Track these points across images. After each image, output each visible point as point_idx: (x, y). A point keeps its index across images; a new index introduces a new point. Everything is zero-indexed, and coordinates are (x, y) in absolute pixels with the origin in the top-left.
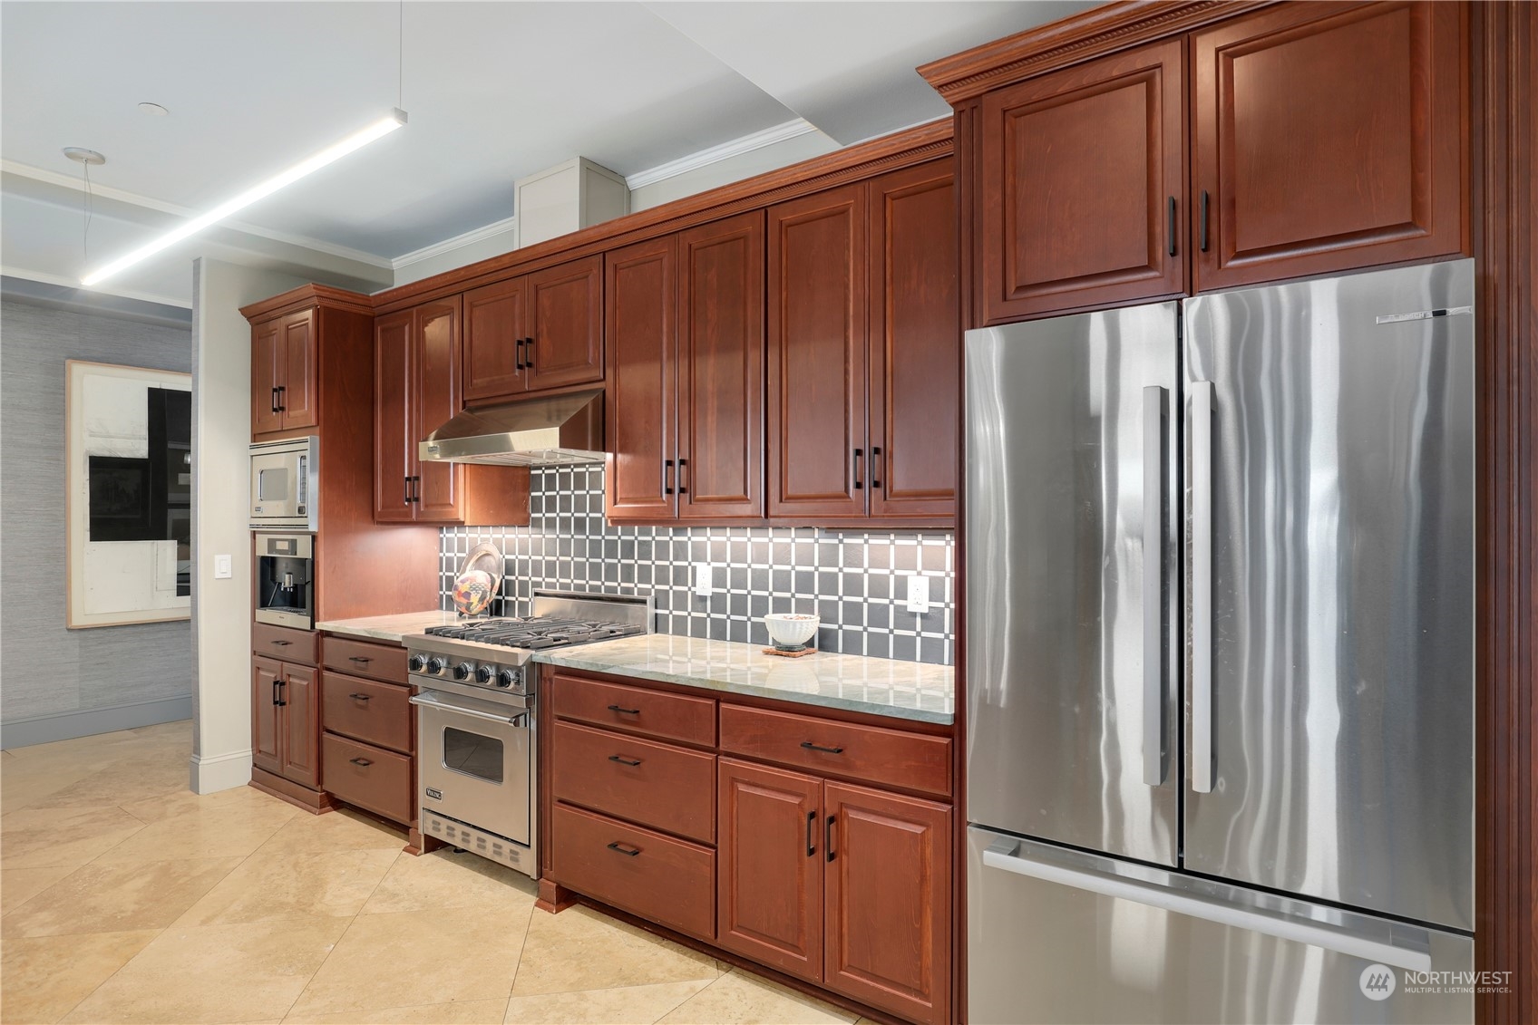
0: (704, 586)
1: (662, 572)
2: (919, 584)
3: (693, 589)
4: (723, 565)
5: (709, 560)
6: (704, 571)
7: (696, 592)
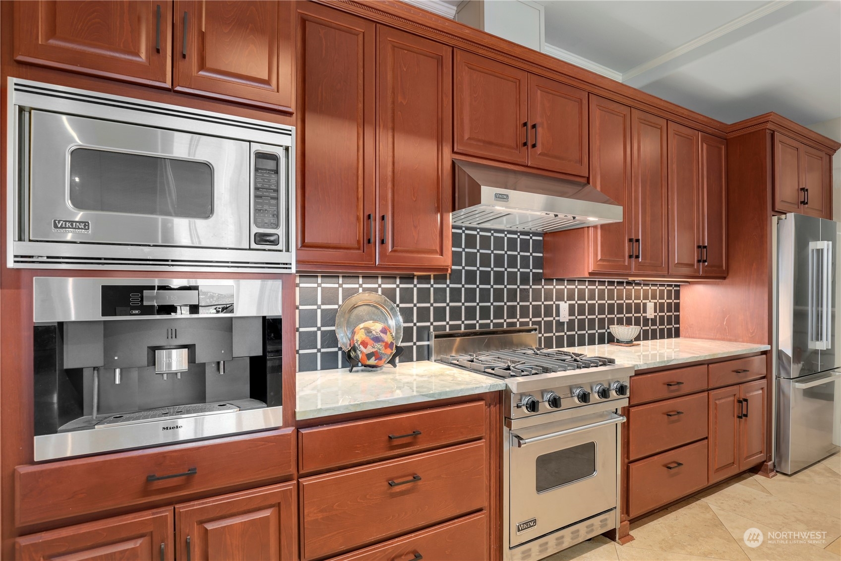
0: (565, 317)
1: (537, 309)
2: (650, 306)
3: (557, 318)
4: (574, 302)
5: (566, 300)
6: (564, 307)
7: (559, 320)
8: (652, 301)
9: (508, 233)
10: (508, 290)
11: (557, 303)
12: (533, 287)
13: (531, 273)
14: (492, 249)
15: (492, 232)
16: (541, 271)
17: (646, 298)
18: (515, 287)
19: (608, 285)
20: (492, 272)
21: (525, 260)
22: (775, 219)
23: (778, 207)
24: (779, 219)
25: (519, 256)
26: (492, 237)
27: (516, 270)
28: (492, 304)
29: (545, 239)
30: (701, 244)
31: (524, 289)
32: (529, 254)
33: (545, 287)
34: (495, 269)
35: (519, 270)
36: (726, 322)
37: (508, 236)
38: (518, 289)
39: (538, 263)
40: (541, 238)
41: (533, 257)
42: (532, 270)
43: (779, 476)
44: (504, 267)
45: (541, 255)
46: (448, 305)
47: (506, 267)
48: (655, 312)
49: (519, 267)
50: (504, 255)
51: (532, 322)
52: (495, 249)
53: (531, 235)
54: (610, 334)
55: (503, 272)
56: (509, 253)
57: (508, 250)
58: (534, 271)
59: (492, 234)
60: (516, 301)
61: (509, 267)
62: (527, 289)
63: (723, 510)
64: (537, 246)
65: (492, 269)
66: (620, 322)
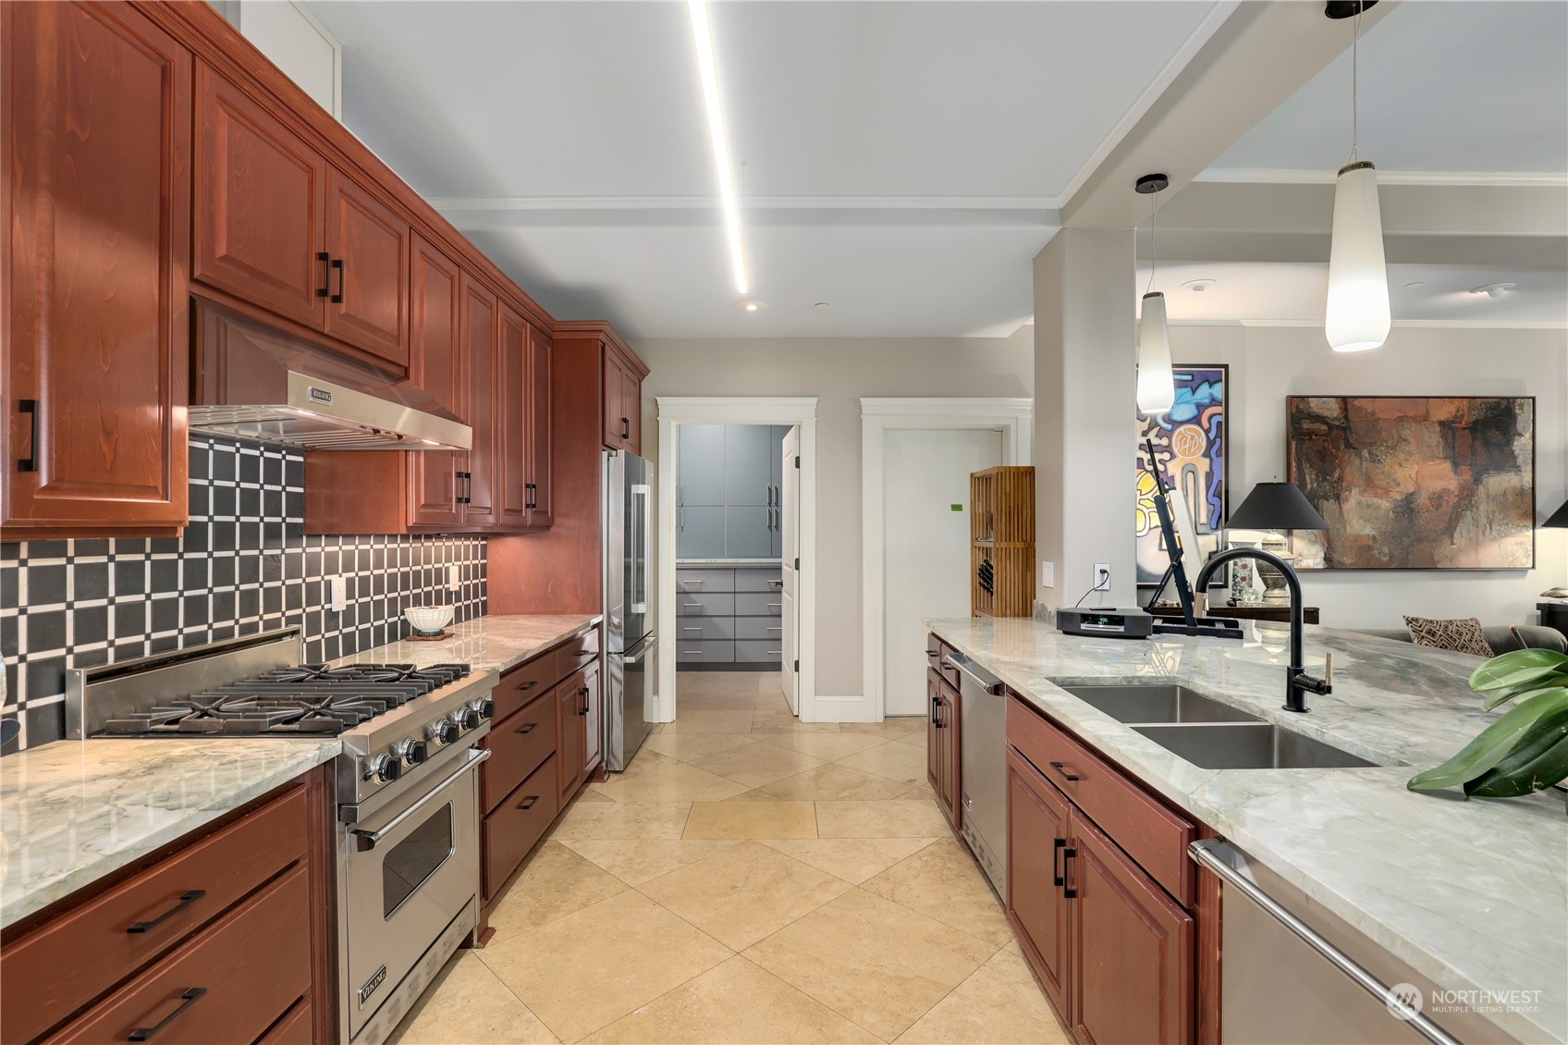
0: (339, 603)
2: (454, 572)
3: (327, 606)
4: (353, 574)
5: (340, 571)
6: (339, 583)
7: (331, 609)
8: (456, 563)
9: (242, 446)
10: (242, 558)
11: (327, 578)
12: (287, 551)
13: (284, 525)
14: (211, 477)
15: (211, 441)
16: (301, 520)
17: (449, 560)
18: (256, 552)
19: (401, 542)
20: (210, 525)
21: (273, 498)
22: (605, 454)
23: (609, 440)
24: (609, 455)
25: (262, 492)
26: (211, 452)
27: (256, 519)
28: (210, 591)
29: (309, 460)
30: (529, 482)
31: (272, 556)
32: (279, 488)
33: (308, 550)
34: (217, 518)
35: (262, 519)
36: (552, 589)
37: (243, 451)
38: (261, 557)
39: (297, 505)
40: (301, 459)
41: (288, 493)
42: (285, 519)
43: (614, 777)
44: (234, 514)
45: (301, 490)
46: (112, 602)
47: (238, 513)
48: (460, 580)
49: (262, 514)
50: (234, 489)
51: (287, 618)
52: (216, 477)
53: (284, 452)
54: (405, 623)
55: (233, 524)
56: (243, 485)
57: (242, 479)
58: (289, 520)
59: (211, 446)
60: (257, 580)
61: (243, 513)
62: (277, 556)
63: (577, 841)
64: (296, 473)
65: (211, 519)
66: (417, 602)
